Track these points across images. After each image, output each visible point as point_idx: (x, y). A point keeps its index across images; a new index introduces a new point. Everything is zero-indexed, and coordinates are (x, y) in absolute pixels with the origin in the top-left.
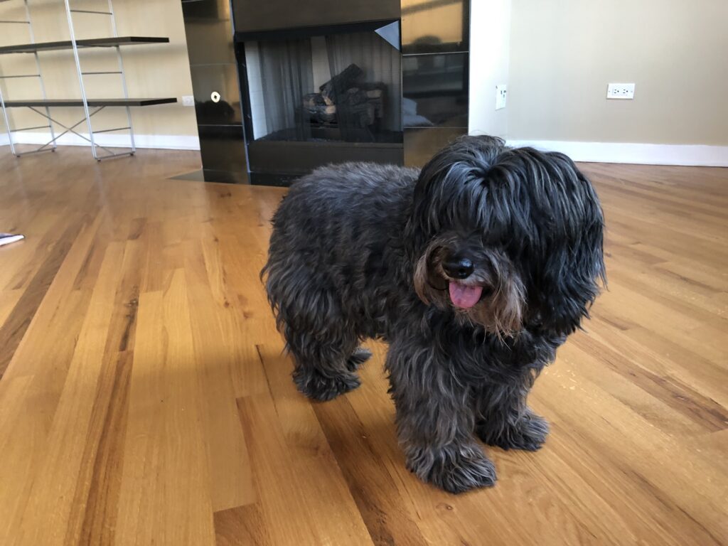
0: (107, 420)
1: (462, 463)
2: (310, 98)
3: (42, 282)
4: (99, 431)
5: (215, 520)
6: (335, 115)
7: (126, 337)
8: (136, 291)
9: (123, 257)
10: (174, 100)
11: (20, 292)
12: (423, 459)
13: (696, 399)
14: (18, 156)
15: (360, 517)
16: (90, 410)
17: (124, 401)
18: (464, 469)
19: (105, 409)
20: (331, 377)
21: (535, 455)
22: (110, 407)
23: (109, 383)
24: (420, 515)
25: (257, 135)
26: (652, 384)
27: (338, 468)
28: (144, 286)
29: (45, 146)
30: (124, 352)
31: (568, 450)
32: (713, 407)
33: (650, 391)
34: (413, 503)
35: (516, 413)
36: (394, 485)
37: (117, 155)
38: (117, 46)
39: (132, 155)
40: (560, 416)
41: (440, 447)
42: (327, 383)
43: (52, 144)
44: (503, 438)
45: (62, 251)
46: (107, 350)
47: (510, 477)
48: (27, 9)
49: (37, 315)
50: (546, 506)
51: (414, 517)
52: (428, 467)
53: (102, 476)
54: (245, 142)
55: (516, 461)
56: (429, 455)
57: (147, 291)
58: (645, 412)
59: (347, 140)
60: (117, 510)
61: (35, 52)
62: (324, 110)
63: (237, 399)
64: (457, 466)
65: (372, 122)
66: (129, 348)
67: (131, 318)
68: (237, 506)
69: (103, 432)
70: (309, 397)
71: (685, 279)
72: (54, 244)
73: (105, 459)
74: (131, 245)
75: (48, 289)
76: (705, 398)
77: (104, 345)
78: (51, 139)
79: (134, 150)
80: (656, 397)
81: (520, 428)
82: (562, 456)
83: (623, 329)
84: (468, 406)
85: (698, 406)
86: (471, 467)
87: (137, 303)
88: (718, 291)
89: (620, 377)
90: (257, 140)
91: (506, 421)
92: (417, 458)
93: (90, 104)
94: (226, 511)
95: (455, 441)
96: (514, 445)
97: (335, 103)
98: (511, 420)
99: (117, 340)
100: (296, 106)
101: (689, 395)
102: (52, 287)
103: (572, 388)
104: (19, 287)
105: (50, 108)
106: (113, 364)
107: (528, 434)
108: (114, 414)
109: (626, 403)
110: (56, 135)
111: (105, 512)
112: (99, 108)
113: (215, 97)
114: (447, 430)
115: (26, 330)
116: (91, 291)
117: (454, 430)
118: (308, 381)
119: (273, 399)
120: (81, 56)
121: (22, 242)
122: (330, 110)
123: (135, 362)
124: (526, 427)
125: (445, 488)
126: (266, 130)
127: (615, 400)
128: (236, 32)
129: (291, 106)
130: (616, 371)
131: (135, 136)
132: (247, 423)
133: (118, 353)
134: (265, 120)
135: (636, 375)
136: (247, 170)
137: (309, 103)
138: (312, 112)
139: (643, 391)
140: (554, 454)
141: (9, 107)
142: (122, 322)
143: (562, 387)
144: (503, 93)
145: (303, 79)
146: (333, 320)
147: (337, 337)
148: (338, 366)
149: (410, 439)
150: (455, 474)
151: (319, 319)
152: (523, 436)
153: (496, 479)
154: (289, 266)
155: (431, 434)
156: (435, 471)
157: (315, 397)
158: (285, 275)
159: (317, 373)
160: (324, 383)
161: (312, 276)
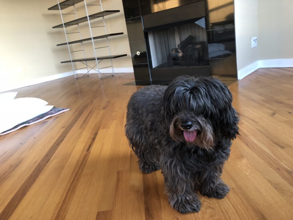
0: (76, 176)
1: (186, 202)
2: (174, 50)
3: (71, 126)
4: (72, 180)
5: (97, 215)
6: (182, 56)
7: (90, 146)
8: (98, 129)
9: (98, 116)
10: (126, 55)
11: (64, 129)
12: (173, 199)
14: (77, 79)
17: (82, 170)
18: (186, 204)
19: (76, 172)
20: (150, 164)
21: (220, 201)
22: (78, 172)
23: (80, 163)
25: (154, 66)
26: (286, 173)
27: (144, 199)
28: (101, 127)
29: (86, 74)
30: (88, 152)
31: (235, 200)
33: (284, 177)
34: (165, 216)
35: (214, 183)
36: (161, 207)
37: (107, 76)
38: (107, 37)
39: (113, 76)
40: (237, 185)
41: (179, 195)
43: (88, 73)
44: (208, 193)
45: (80, 114)
46: (83, 151)
47: (206, 209)
48: (79, 28)
49: (66, 138)
52: (174, 202)
53: (68, 195)
54: (149, 69)
55: (211, 203)
56: (175, 198)
57: (102, 129)
58: (276, 186)
59: (188, 66)
60: (69, 208)
61: (82, 42)
62: (178, 54)
63: (118, 171)
64: (184, 203)
65: (197, 58)
66: (89, 151)
67: (94, 139)
68: (105, 210)
69: (73, 180)
70: (143, 172)
72: (78, 111)
73: (71, 190)
74: (102, 111)
77: (82, 149)
78: (87, 72)
79: (113, 74)
80: (285, 180)
81: (215, 189)
82: (231, 203)
83: (282, 147)
84: (191, 179)
86: (190, 204)
87: (97, 134)
89: (272, 170)
90: (154, 68)
91: (210, 186)
92: (171, 198)
93: (98, 59)
94: (102, 212)
95: (185, 193)
96: (212, 196)
97: (183, 52)
98: (212, 185)
99: (87, 147)
100: (168, 54)
102: (73, 128)
103: (248, 174)
104: (63, 128)
105: (87, 61)
106: (83, 156)
107: (218, 192)
108: (78, 174)
109: (270, 182)
110: (89, 70)
111: (66, 208)
112: (101, 60)
113: (138, 53)
114: (182, 189)
115: (61, 143)
116: (84, 129)
117: (184, 189)
118: (142, 165)
119: (130, 171)
120: (95, 42)
121: (70, 111)
122: (180, 54)
123: (90, 156)
124: (218, 188)
125: (179, 211)
126: (157, 64)
127: (265, 180)
128: (144, 29)
129: (165, 53)
130: (271, 167)
131: (114, 69)
132: (118, 181)
133: (86, 152)
134: (156, 60)
135: (280, 169)
136: (150, 80)
137: (173, 52)
138: (174, 56)
139: (280, 176)
140: (228, 202)
141: (74, 62)
142: (90, 140)
143: (243, 173)
144: (255, 41)
145: (170, 43)
146: (144, 143)
147: (149, 150)
148: (153, 161)
149: (168, 191)
150: (183, 206)
151: (141, 144)
152: (216, 192)
153: (200, 210)
154: (131, 124)
155: (176, 190)
156: (176, 204)
157: (144, 172)
158: (129, 127)
159: (145, 163)
160: (148, 167)
161: (138, 128)
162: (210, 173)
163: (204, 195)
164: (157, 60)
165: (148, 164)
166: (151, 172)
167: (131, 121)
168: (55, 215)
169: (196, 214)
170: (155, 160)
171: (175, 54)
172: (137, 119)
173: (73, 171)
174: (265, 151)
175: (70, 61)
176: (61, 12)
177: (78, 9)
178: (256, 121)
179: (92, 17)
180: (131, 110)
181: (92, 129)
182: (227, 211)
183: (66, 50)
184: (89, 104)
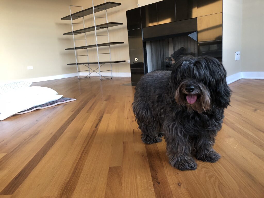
0: (87, 144)
1: (185, 162)
2: (167, 58)
3: (79, 110)
4: (85, 146)
5: (109, 169)
7: (97, 125)
8: (103, 114)
9: (102, 105)
10: (125, 61)
11: (73, 113)
12: (173, 160)
14: (80, 79)
15: (150, 173)
16: (84, 141)
18: (185, 163)
19: (87, 141)
20: (152, 137)
22: (89, 141)
23: (90, 135)
24: (168, 174)
25: (149, 71)
27: (148, 161)
29: (87, 76)
30: (96, 128)
31: (225, 164)
34: (167, 171)
35: (208, 150)
36: (163, 166)
37: (107, 79)
38: (109, 45)
39: (111, 78)
40: (227, 155)
41: (179, 156)
43: (89, 75)
44: (203, 158)
45: (86, 103)
46: (91, 128)
48: (85, 36)
49: (75, 118)
51: (166, 175)
52: (175, 162)
53: (83, 156)
54: (145, 74)
56: (175, 159)
57: (106, 114)
60: (85, 163)
61: (87, 48)
62: (171, 62)
63: (124, 142)
64: (183, 162)
66: (97, 127)
67: (100, 120)
68: (116, 166)
70: (145, 143)
72: (84, 101)
73: (85, 152)
74: (105, 102)
77: (91, 126)
81: (209, 155)
84: (189, 143)
86: (188, 163)
87: (103, 117)
91: (204, 152)
93: (100, 63)
94: (113, 167)
95: (184, 154)
96: (206, 160)
97: (175, 60)
98: (206, 152)
99: (95, 125)
100: (162, 61)
102: (81, 112)
103: (235, 148)
104: (73, 111)
105: (89, 64)
106: (92, 131)
107: (212, 157)
108: (90, 142)
109: (254, 154)
110: (90, 73)
111: (82, 163)
112: (102, 64)
113: (136, 59)
114: (181, 151)
115: (72, 122)
116: (91, 113)
117: (183, 151)
118: (145, 138)
119: (134, 142)
120: (99, 49)
121: (76, 101)
122: (173, 62)
123: (98, 131)
124: (211, 155)
126: (152, 70)
127: (251, 152)
128: (143, 39)
129: (160, 61)
130: (255, 145)
131: (113, 73)
132: (125, 148)
133: (94, 128)
137: (167, 60)
140: (220, 165)
141: (78, 65)
142: (97, 121)
143: (231, 147)
144: (238, 55)
145: (164, 52)
146: (149, 117)
147: (152, 124)
148: (154, 134)
149: (170, 153)
150: (182, 164)
151: (146, 117)
152: (210, 157)
153: (196, 168)
154: (138, 101)
155: (176, 151)
156: (176, 163)
158: (137, 104)
159: (148, 136)
160: (149, 139)
161: (144, 104)
162: (205, 141)
163: (199, 159)
164: (152, 66)
165: (149, 137)
166: (152, 143)
167: (139, 99)
168: (74, 167)
169: (193, 171)
170: (156, 134)
171: (168, 62)
172: (144, 97)
174: (249, 134)
175: (75, 64)
176: (72, 22)
177: (86, 21)
178: (241, 114)
179: (99, 27)
180: (139, 90)
181: (97, 113)
183: (73, 54)
184: (92, 97)
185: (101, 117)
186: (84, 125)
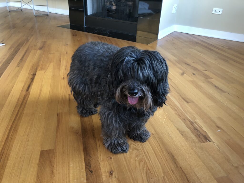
0: (17, 115)
1: (118, 145)
2: (108, 2)
3: (7, 62)
4: (13, 119)
5: (41, 153)
6: (115, 9)
7: (29, 86)
8: (36, 69)
9: (35, 56)
12: (107, 141)
13: (201, 131)
14: (10, 12)
15: (84, 158)
16: (12, 111)
18: (118, 147)
19: (17, 111)
21: (143, 144)
22: (18, 111)
23: (20, 103)
24: (102, 159)
25: (89, 14)
26: (189, 124)
27: (82, 140)
28: (39, 69)
29: (20, 8)
30: (27, 92)
31: (154, 143)
32: (205, 134)
33: (188, 126)
34: (101, 155)
36: (97, 148)
37: (42, 15)
39: (47, 15)
40: (156, 132)
41: (113, 138)
42: (86, 112)
44: (134, 137)
45: (16, 51)
46: (22, 91)
47: (133, 150)
50: (140, 161)
51: (99, 160)
52: (108, 144)
53: (11, 134)
54: (84, 16)
55: (136, 145)
56: (109, 141)
58: (183, 134)
59: (119, 19)
60: (13, 146)
62: (112, 7)
63: (58, 113)
65: (128, 14)
66: (29, 91)
67: (32, 79)
68: (48, 149)
69: (15, 119)
71: (216, 86)
72: (14, 48)
73: (13, 128)
74: (39, 52)
75: (8, 65)
76: (204, 131)
77: (22, 89)
78: (21, 6)
79: (48, 13)
81: (140, 135)
82: (151, 145)
83: (188, 102)
85: (201, 133)
86: (121, 146)
87: (35, 74)
88: (225, 92)
89: (180, 120)
91: (136, 132)
92: (106, 141)
94: (45, 150)
95: (117, 137)
96: (137, 140)
97: (116, 5)
98: (138, 132)
99: (26, 87)
101: (199, 129)
102: (10, 65)
103: (163, 122)
106: (23, 96)
108: (19, 114)
109: (178, 130)
110: (23, 5)
111: (9, 146)
114: (115, 134)
116: (22, 68)
117: (117, 134)
118: (81, 110)
119: (69, 114)
121: (4, 46)
122: (114, 8)
123: (30, 96)
125: (112, 152)
126: (92, 12)
127: (176, 128)
130: (180, 118)
131: (49, 8)
132: (59, 122)
133: (25, 92)
134: (91, 8)
135: (186, 120)
136: (84, 26)
137: (107, 4)
138: (108, 8)
139: (185, 126)
142: (29, 81)
143: (160, 121)
144: (176, 8)
146: (87, 93)
147: (89, 99)
149: (104, 135)
150: (115, 148)
151: (83, 93)
152: (141, 137)
153: (128, 151)
154: (75, 75)
155: (110, 135)
156: (110, 146)
157: (82, 115)
161: (82, 79)
162: (138, 123)
166: (88, 116)
167: (76, 72)
172: (82, 71)
173: (13, 110)
174: (176, 104)
181: (29, 69)
182: (148, 152)
184: (25, 42)
185: (34, 74)
186: (13, 86)
